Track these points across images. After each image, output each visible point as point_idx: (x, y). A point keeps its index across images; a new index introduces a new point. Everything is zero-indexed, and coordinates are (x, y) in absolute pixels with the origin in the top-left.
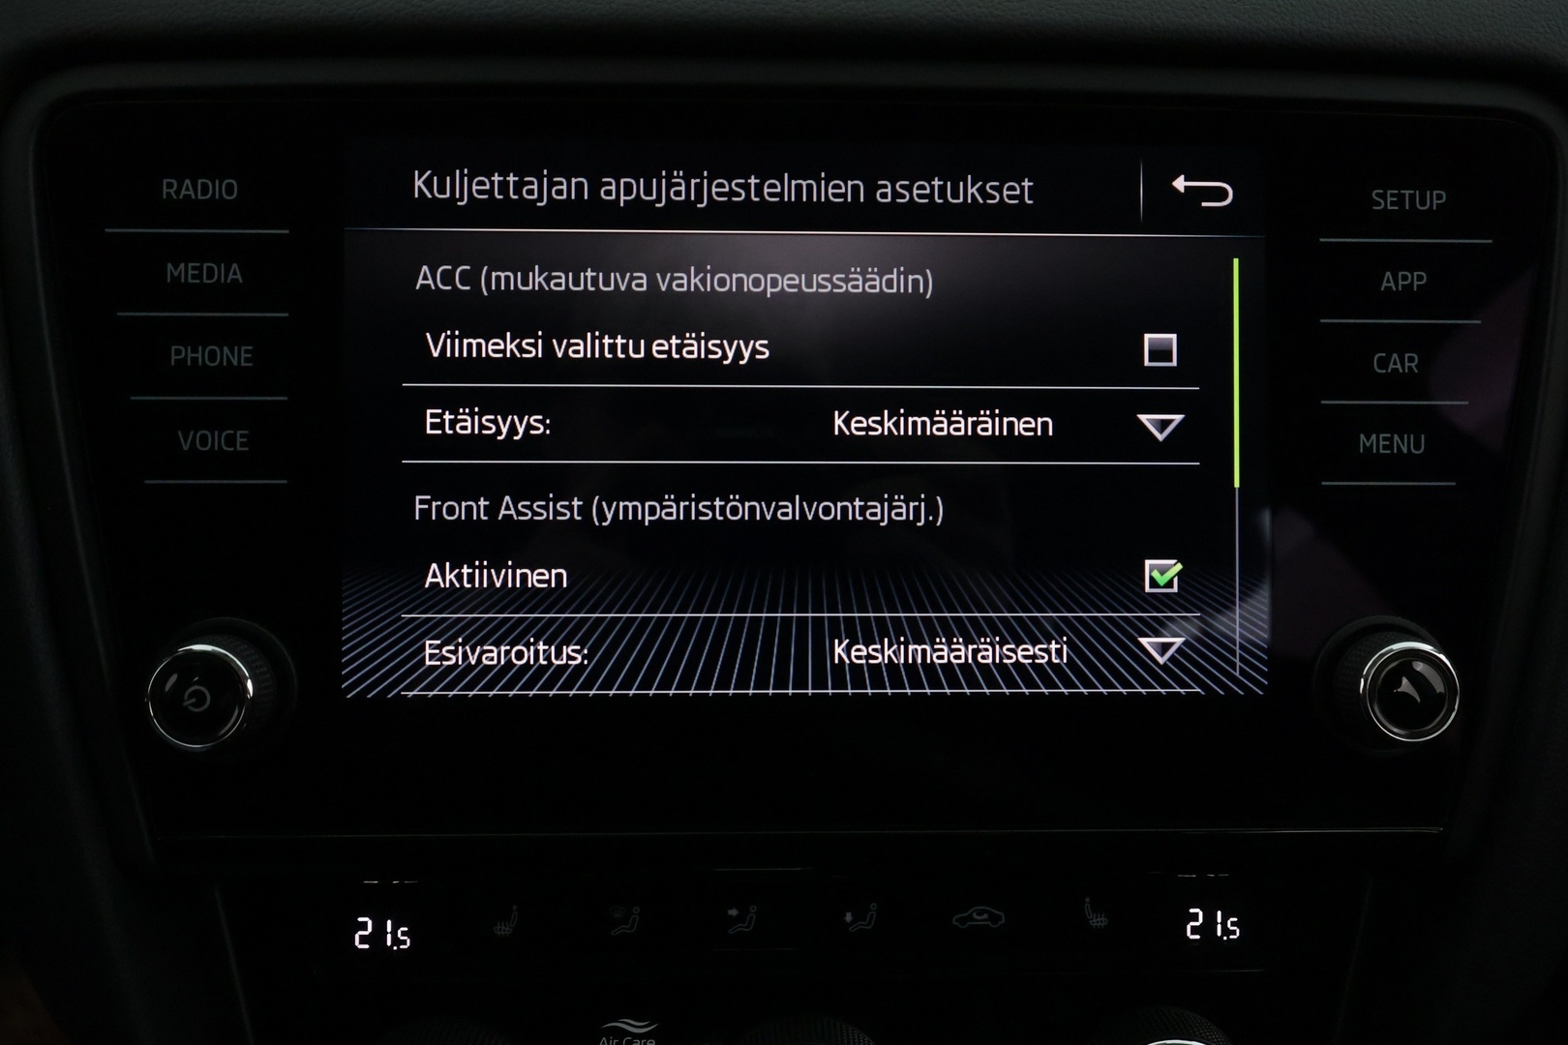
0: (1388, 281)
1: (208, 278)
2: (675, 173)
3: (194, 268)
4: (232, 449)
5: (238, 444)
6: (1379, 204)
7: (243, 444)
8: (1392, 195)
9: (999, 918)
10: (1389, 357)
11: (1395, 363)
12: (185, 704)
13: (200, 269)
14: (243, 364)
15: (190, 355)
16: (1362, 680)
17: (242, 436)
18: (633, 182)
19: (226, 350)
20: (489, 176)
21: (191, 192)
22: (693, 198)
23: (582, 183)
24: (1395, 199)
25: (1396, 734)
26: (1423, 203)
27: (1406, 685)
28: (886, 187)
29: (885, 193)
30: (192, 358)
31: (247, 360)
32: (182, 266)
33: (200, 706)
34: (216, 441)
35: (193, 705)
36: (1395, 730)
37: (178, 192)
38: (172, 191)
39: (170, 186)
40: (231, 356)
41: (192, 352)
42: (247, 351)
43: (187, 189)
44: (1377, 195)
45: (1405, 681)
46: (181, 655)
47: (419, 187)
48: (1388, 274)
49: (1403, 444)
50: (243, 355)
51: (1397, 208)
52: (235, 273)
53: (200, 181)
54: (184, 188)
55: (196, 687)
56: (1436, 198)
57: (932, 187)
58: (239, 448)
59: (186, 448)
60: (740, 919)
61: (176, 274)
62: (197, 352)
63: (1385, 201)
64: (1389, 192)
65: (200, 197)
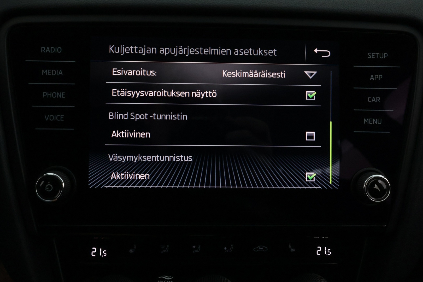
0: (372, 77)
1: (54, 74)
2: (180, 47)
3: (49, 71)
4: (59, 120)
5: (61, 119)
6: (370, 57)
7: (62, 119)
8: (373, 54)
9: (266, 249)
10: (372, 98)
11: (374, 100)
12: (46, 189)
13: (51, 71)
14: (62, 97)
15: (48, 95)
16: (364, 185)
17: (62, 117)
18: (169, 49)
19: (58, 93)
20: (130, 47)
21: (49, 51)
22: (185, 53)
23: (155, 49)
24: (374, 55)
25: (373, 199)
26: (381, 56)
27: (376, 187)
28: (237, 51)
29: (237, 53)
30: (49, 95)
31: (64, 96)
32: (46, 71)
33: (49, 190)
34: (55, 118)
35: (48, 189)
36: (373, 198)
37: (45, 51)
38: (44, 50)
39: (43, 49)
40: (59, 95)
41: (49, 94)
42: (64, 94)
43: (48, 50)
44: (369, 54)
45: (376, 185)
46: (45, 176)
47: (111, 50)
48: (372, 75)
49: (376, 121)
50: (63, 95)
51: (374, 58)
52: (61, 73)
53: (51, 48)
54: (47, 49)
55: (49, 185)
56: (385, 55)
57: (249, 51)
58: (61, 120)
59: (47, 120)
60: (196, 249)
61: (45, 73)
62: (50, 94)
63: (371, 56)
64: (372, 53)
65: (51, 52)
